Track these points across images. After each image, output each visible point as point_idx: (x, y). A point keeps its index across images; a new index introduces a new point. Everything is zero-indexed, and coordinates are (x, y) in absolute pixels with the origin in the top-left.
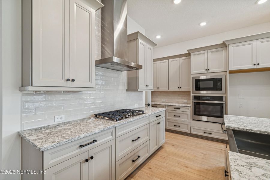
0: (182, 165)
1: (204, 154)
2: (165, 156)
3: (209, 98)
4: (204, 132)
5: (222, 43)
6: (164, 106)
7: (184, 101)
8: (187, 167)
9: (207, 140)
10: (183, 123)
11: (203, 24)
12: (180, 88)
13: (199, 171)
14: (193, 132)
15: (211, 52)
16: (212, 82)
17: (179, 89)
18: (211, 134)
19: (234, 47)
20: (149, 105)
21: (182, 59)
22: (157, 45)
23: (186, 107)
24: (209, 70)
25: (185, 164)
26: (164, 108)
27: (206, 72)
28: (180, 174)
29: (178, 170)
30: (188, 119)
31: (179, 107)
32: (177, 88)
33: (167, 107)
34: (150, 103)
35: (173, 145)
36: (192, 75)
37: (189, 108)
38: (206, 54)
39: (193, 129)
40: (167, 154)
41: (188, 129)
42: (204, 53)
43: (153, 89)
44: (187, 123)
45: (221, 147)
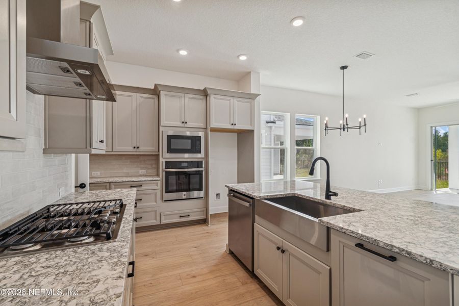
0: (187, 278)
1: (196, 247)
2: (149, 280)
3: (186, 165)
4: (181, 216)
5: (202, 89)
6: (108, 184)
7: (140, 171)
8: (194, 277)
9: (183, 226)
10: (146, 210)
11: (183, 53)
12: (138, 148)
13: (211, 272)
14: (164, 221)
15: (190, 98)
16: (190, 141)
17: (134, 150)
18: (189, 215)
19: (215, 98)
20: (82, 186)
21: (142, 97)
22: (113, 54)
23: (152, 182)
24: (186, 123)
25: (189, 274)
26: (106, 189)
27: (182, 125)
28: (196, 292)
29: (187, 288)
30: (156, 202)
31: (141, 182)
32: (131, 149)
33: (114, 185)
34: (87, 182)
35: (146, 255)
36: (163, 127)
37: (157, 183)
38: (183, 99)
39: (164, 215)
40: (151, 276)
41: (156, 219)
42: (180, 97)
43: (105, 148)
44: (154, 209)
45: (204, 230)
